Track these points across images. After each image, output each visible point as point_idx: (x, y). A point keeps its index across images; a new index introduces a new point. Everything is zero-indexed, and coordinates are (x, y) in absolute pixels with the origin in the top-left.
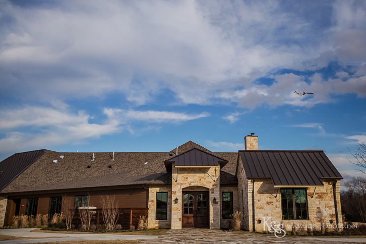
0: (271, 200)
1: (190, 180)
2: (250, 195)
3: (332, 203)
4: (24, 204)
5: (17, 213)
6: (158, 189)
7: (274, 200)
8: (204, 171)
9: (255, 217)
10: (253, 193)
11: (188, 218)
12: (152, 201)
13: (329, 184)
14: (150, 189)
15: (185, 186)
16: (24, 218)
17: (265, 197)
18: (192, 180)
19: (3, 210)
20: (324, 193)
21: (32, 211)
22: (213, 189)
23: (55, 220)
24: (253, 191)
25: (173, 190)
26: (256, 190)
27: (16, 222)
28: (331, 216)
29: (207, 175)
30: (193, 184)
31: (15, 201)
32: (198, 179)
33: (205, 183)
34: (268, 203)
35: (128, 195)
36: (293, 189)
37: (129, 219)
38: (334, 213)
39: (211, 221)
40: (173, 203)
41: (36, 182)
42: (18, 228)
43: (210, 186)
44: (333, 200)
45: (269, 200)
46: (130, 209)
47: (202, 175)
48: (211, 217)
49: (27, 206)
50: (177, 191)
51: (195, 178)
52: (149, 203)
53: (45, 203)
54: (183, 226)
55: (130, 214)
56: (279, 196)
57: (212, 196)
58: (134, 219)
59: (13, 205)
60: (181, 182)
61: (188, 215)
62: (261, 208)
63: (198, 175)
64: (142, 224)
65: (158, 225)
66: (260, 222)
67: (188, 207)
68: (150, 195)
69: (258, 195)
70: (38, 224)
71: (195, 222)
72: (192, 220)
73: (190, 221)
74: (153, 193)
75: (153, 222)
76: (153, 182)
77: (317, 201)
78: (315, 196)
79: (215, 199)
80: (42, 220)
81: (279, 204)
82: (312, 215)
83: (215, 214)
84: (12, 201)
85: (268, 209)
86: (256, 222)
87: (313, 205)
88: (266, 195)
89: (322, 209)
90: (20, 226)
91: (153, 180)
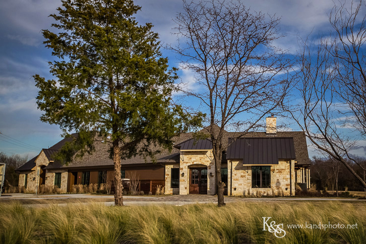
0: (244, 175)
1: (193, 159)
2: (229, 171)
3: (289, 176)
4: (80, 176)
5: (75, 183)
6: (172, 166)
7: (247, 174)
8: (204, 153)
9: (232, 186)
10: (231, 169)
11: (194, 187)
12: (168, 175)
13: (287, 163)
14: (166, 166)
15: (189, 164)
16: (80, 186)
17: (240, 173)
18: (195, 160)
19: (66, 180)
20: (283, 169)
21: (86, 182)
22: (210, 166)
23: (102, 188)
24: (232, 168)
25: (181, 167)
26: (234, 167)
27: (75, 190)
28: (287, 185)
29: (205, 156)
30: (195, 163)
31: (73, 173)
32: (199, 159)
33: (204, 162)
34: (242, 176)
35: (152, 170)
36: (261, 166)
37: (150, 187)
38: (289, 183)
39: (208, 190)
40: (180, 176)
41: (88, 159)
42: (77, 193)
43: (208, 164)
44: (289, 174)
45: (243, 174)
46: (149, 181)
47: (202, 156)
48: (208, 187)
49: (82, 177)
50: (184, 167)
51: (197, 158)
52: (166, 176)
53: (94, 175)
54: (190, 192)
55: (150, 184)
56: (250, 172)
57: (209, 171)
58: (154, 188)
59: (73, 177)
60: (187, 161)
61: (195, 185)
62: (237, 180)
63: (199, 156)
64: (158, 191)
65: (172, 192)
66: (235, 189)
67: (195, 179)
68: (166, 170)
69: (235, 171)
70: (90, 191)
71: (199, 190)
72: (197, 189)
73: (196, 189)
74: (168, 169)
75: (168, 190)
76: (168, 161)
77: (277, 175)
78: (276, 171)
79: (211, 173)
80: (93, 188)
81: (250, 178)
82: (273, 185)
83: (211, 184)
84: (72, 174)
85: (241, 181)
86: (233, 189)
87: (275, 178)
88: (241, 171)
89: (280, 181)
90: (78, 192)
91: (168, 160)
